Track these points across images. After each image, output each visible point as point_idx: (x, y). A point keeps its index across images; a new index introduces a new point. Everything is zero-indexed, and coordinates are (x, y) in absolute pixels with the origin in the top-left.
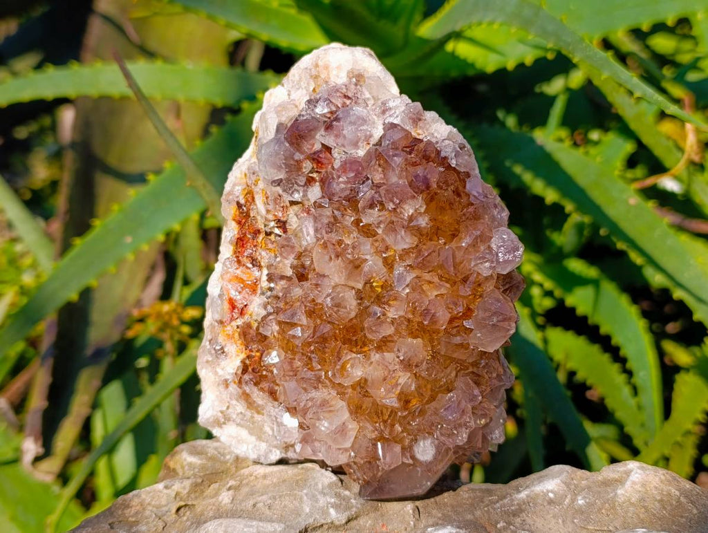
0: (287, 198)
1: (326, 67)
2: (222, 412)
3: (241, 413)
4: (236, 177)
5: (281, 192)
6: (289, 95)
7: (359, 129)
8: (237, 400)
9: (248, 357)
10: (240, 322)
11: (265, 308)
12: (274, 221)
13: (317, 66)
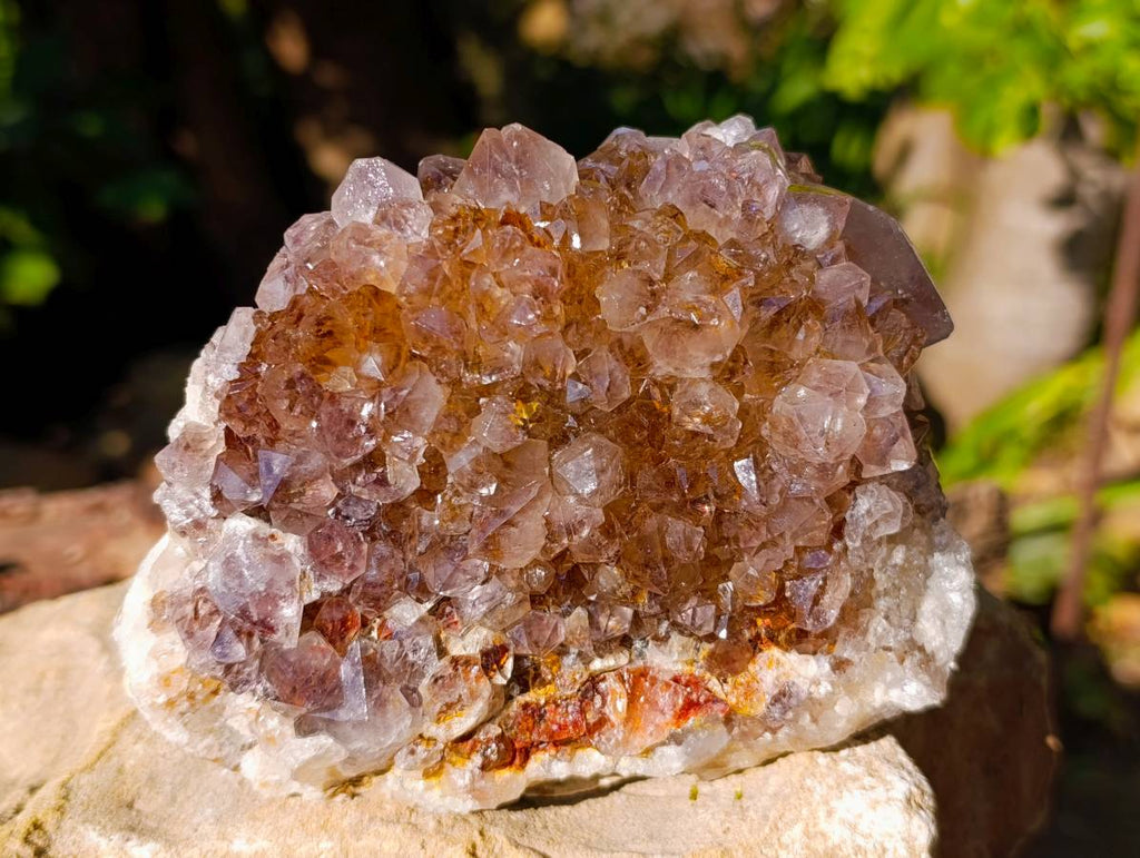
0: (437, 666)
1: (165, 681)
2: (902, 661)
3: (887, 618)
4: (443, 796)
5: (426, 681)
6: (251, 746)
7: (247, 562)
8: (865, 633)
9: (773, 639)
10: (714, 684)
11: (665, 639)
12: (490, 678)
13: (170, 703)
